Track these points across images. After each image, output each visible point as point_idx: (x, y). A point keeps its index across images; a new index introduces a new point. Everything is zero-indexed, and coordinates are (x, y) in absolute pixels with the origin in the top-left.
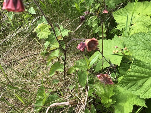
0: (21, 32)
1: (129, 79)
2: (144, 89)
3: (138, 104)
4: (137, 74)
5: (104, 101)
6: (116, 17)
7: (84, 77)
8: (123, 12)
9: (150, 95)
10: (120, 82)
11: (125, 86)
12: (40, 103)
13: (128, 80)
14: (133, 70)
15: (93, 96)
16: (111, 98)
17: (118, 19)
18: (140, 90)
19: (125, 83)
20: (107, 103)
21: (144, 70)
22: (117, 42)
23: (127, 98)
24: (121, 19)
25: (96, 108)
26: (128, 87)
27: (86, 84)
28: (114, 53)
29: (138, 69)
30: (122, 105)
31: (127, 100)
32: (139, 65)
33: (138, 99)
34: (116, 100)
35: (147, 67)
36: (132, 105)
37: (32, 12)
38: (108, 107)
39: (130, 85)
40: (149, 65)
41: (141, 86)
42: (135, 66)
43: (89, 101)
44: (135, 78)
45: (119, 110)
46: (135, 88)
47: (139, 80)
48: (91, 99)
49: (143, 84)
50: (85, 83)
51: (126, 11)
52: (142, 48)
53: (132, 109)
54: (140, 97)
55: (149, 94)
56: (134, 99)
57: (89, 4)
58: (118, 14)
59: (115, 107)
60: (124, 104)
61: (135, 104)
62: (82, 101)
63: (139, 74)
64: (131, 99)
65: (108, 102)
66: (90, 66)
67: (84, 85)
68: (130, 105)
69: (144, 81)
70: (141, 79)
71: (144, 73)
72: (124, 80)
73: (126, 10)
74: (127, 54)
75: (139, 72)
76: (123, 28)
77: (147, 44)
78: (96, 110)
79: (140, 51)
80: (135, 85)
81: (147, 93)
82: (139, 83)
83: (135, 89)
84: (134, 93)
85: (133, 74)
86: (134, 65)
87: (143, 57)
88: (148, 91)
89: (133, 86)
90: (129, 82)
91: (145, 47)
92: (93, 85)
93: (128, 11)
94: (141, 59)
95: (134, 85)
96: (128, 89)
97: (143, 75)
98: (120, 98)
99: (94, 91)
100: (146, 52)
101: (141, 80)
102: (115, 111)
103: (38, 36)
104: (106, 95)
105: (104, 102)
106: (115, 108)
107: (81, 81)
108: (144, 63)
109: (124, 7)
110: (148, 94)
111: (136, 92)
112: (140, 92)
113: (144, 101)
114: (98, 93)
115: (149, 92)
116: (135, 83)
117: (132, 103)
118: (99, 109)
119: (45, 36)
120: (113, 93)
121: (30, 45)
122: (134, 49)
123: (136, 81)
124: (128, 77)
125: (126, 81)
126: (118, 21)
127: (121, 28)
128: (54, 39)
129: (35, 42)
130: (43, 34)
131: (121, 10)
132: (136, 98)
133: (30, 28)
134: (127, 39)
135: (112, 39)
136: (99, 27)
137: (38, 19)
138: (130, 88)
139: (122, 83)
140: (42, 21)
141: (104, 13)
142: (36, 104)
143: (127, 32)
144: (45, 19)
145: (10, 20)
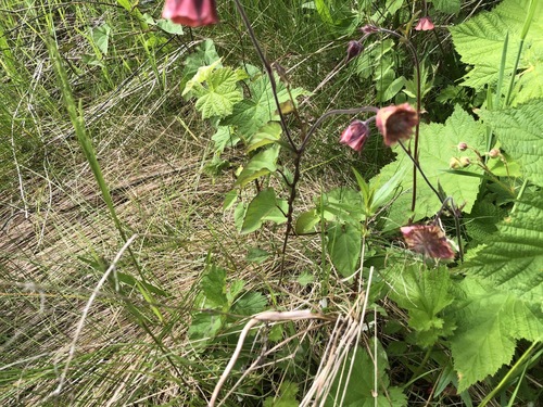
0: (134, 97)
1: (507, 251)
3: (532, 338)
4: (533, 234)
5: (416, 322)
6: (462, 42)
7: (348, 244)
8: (488, 27)
10: (475, 258)
11: (492, 272)
13: (502, 252)
14: (520, 220)
16: (439, 316)
17: (472, 51)
19: (490, 262)
22: (462, 130)
23: (494, 319)
24: (482, 49)
26: (500, 278)
27: (359, 267)
28: (453, 167)
29: (540, 216)
30: (479, 342)
31: (497, 323)
33: (534, 319)
34: (456, 324)
36: (511, 339)
37: (170, 29)
38: (426, 344)
39: (507, 269)
42: (528, 206)
44: (527, 247)
45: (468, 357)
46: (527, 279)
47: (541, 253)
50: (354, 265)
51: (500, 23)
53: (512, 352)
56: (520, 319)
58: (469, 31)
59: (454, 346)
61: (524, 335)
63: (542, 235)
64: (509, 320)
65: (429, 324)
66: (372, 206)
67: (349, 270)
68: (507, 339)
72: (490, 252)
73: (500, 17)
74: (498, 172)
75: (541, 226)
76: (489, 82)
78: (386, 357)
80: (527, 270)
82: (539, 265)
83: (524, 285)
84: (521, 298)
85: (520, 233)
86: (525, 203)
89: (520, 275)
90: (506, 261)
93: (507, 22)
95: (522, 269)
96: (501, 282)
98: (470, 319)
99: (386, 289)
102: (453, 359)
103: (199, 107)
104: (424, 306)
105: (416, 326)
106: (453, 349)
107: (340, 257)
109: (493, 10)
111: (527, 295)
112: (540, 295)
114: (397, 297)
116: (526, 266)
117: (512, 334)
119: (222, 107)
120: (448, 298)
121: (163, 141)
122: (525, 151)
123: (531, 258)
124: (502, 245)
125: (494, 256)
126: (469, 58)
127: (480, 83)
128: (249, 117)
129: (178, 129)
130: (217, 102)
131: (482, 18)
132: (528, 318)
133: (161, 82)
134: (504, 120)
135: (443, 122)
136: (397, 81)
137: (191, 52)
138: (507, 280)
139: (482, 261)
140: (203, 56)
141: (418, 28)
142: (194, 327)
143: (503, 96)
144: (214, 51)
145: (99, 56)
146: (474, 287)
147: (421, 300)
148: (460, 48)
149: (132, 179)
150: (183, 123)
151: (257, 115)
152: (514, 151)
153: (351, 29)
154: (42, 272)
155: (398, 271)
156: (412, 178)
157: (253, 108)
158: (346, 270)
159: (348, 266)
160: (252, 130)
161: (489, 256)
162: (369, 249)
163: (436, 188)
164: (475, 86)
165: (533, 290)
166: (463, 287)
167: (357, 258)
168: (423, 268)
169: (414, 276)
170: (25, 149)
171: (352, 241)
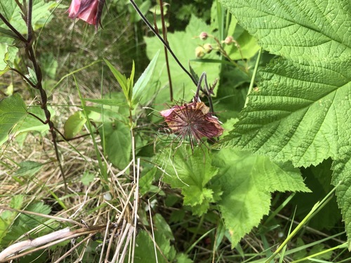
1: (259, 119)
2: (301, 142)
3: (282, 188)
4: (278, 99)
5: (190, 199)
7: (120, 139)
9: (318, 154)
10: (233, 131)
11: (249, 141)
13: (255, 121)
14: (266, 88)
15: (158, 190)
16: (207, 186)
18: (292, 146)
19: (246, 131)
20: (201, 202)
21: (296, 83)
23: (249, 178)
25: (167, 221)
26: (256, 144)
27: (131, 159)
28: (199, 55)
29: (281, 82)
30: (241, 200)
31: (252, 181)
32: (281, 73)
33: (282, 173)
34: (222, 190)
35: (303, 75)
36: (267, 193)
38: (202, 213)
39: (261, 135)
40: (307, 67)
41: (291, 134)
42: (270, 74)
43: (148, 208)
44: (274, 112)
45: (235, 215)
46: (277, 141)
47: (285, 116)
48: (151, 200)
49: (296, 126)
50: (128, 156)
52: (281, 22)
53: (268, 203)
54: (294, 164)
55: (316, 151)
56: (272, 175)
59: (223, 208)
60: (243, 196)
61: (276, 188)
62: (122, 213)
63: (285, 99)
64: (263, 178)
65: (202, 197)
66: (133, 98)
67: (124, 163)
68: (263, 193)
69: (298, 119)
70: (289, 114)
71: (295, 93)
72: (245, 123)
74: (233, 57)
75: (282, 91)
77: (295, 9)
78: (169, 229)
79: (277, 31)
80: (276, 133)
81: (311, 149)
82: (285, 126)
83: (276, 147)
84: (276, 159)
85: (267, 100)
86: (267, 71)
87: (287, 48)
88: (312, 145)
89: (271, 138)
90: (259, 128)
91: (290, 18)
92: (152, 159)
94: (283, 52)
95: (272, 133)
96: (258, 148)
97: (294, 99)
98: (231, 182)
99: (159, 174)
100: (293, 31)
101: (289, 117)
102: (224, 220)
104: (195, 181)
105: (191, 202)
106: (223, 211)
107: (114, 152)
108: (295, 65)
110: (313, 154)
111: (280, 155)
112: (290, 153)
113: (300, 176)
114: (170, 179)
115: (316, 147)
116: (275, 129)
117: (267, 188)
118: (179, 222)
120: (213, 170)
122: (258, 27)
123: (278, 122)
124: (254, 114)
125: (249, 126)
132: (278, 173)
135: (184, 30)
138: (261, 145)
139: (239, 133)
146: (229, 154)
147: (190, 176)
152: (250, 27)
155: (167, 154)
156: (168, 78)
158: (122, 164)
159: (123, 159)
161: (245, 126)
162: (142, 140)
163: (188, 70)
165: (283, 149)
166: (220, 156)
167: (129, 151)
168: (187, 148)
169: (182, 157)
171: (123, 136)
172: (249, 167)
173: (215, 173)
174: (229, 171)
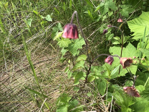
0: (38, 38)
5: (124, 110)
6: (130, 25)
7: (102, 85)
8: (138, 22)
10: (142, 93)
11: (147, 97)
12: (61, 108)
16: (129, 107)
17: (133, 28)
19: (146, 94)
22: (131, 50)
24: (136, 28)
27: (105, 93)
31: (146, 109)
34: (134, 109)
37: (48, 20)
50: (104, 91)
51: (141, 21)
57: (104, 13)
58: (132, 23)
65: (127, 111)
66: (110, 76)
67: (103, 93)
72: (146, 91)
73: (141, 19)
74: (144, 64)
76: (140, 38)
92: (112, 94)
93: (143, 20)
98: (138, 107)
103: (59, 44)
104: (125, 104)
107: (100, 89)
109: (139, 17)
119: (65, 45)
121: (46, 50)
125: (147, 92)
126: (133, 30)
127: (137, 38)
128: (73, 47)
129: (50, 47)
130: (64, 43)
131: (136, 19)
133: (46, 34)
134: (148, 52)
135: (125, 47)
136: (111, 35)
137: (54, 26)
139: (144, 94)
140: (58, 27)
141: (118, 21)
142: (58, 110)
143: (144, 42)
144: (61, 26)
145: (28, 27)
147: (124, 102)
148: (130, 27)
149: (37, 61)
150: (52, 46)
151: (75, 47)
153: (98, 20)
154: (11, 90)
157: (73, 44)
158: (102, 93)
159: (102, 92)
160: (73, 51)
164: (136, 39)
169: (122, 95)
170: (7, 53)
171: (103, 84)
172: (145, 104)
173: (133, 104)
174: (137, 103)
